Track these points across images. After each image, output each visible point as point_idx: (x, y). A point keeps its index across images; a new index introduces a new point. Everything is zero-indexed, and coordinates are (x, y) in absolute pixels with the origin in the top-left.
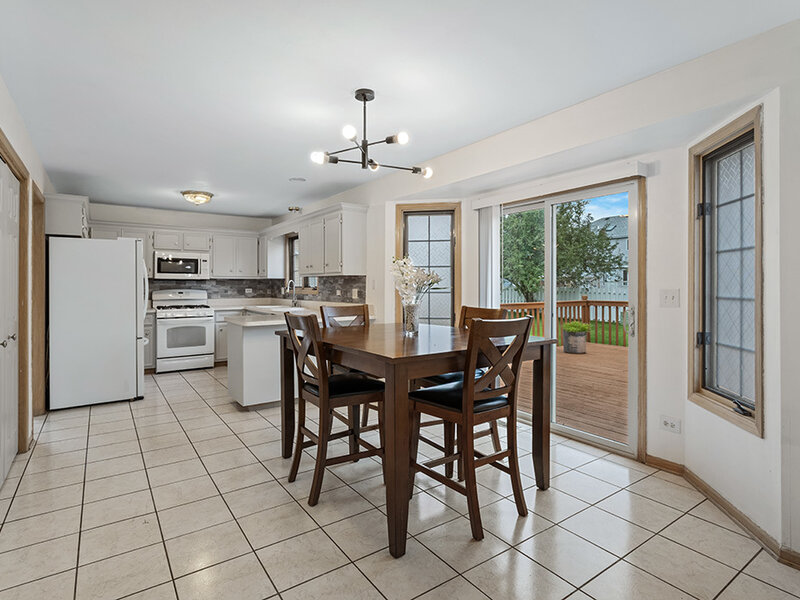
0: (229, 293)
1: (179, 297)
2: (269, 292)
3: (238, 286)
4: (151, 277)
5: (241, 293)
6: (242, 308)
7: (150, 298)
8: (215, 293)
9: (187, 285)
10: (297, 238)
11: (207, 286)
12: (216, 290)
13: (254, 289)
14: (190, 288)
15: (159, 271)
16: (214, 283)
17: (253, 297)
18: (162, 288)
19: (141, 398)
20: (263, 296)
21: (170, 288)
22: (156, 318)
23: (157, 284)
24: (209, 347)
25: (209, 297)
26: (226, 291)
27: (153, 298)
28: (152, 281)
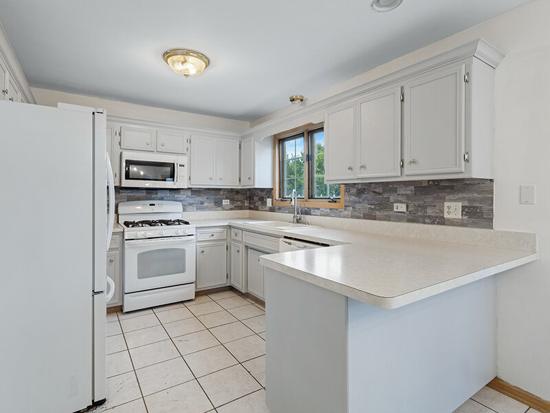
0: (206, 204)
1: (150, 209)
2: (246, 204)
3: (214, 196)
4: (118, 185)
5: (218, 204)
6: (226, 223)
7: (116, 212)
8: (190, 204)
9: (160, 194)
10: (322, 129)
11: (182, 196)
12: (191, 201)
13: (232, 200)
14: (162, 199)
15: (127, 177)
16: (189, 193)
17: (231, 209)
18: (130, 199)
19: (102, 402)
20: (241, 208)
21: (138, 199)
22: (123, 240)
23: (124, 194)
24: (189, 274)
25: (184, 210)
26: (202, 203)
27: (119, 212)
28: (119, 189)
